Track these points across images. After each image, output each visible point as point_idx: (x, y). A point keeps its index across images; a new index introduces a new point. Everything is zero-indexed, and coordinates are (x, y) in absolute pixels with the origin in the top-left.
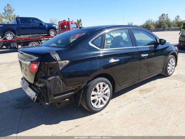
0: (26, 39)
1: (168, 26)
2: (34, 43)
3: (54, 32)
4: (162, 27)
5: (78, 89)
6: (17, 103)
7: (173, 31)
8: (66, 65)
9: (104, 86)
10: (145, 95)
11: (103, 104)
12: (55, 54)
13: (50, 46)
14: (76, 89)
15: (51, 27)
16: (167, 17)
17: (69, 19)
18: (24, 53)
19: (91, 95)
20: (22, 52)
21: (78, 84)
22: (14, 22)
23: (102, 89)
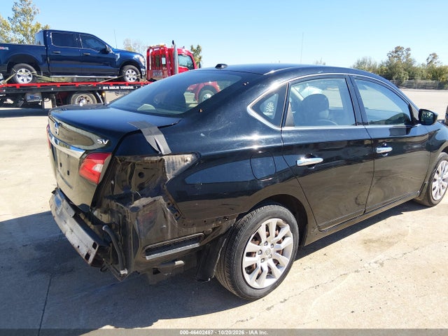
0: (64, 85)
1: (408, 77)
2: (84, 95)
3: (134, 73)
4: (394, 78)
5: (212, 235)
6: (37, 254)
7: (420, 88)
8: (186, 166)
9: (279, 228)
10: (380, 257)
11: (274, 277)
12: (156, 133)
13: (138, 109)
14: (206, 236)
15: (128, 60)
16: (408, 55)
17: (173, 43)
18: (64, 124)
19: (245, 253)
20: (59, 122)
21: (213, 222)
22: (37, 41)
23: (274, 236)
